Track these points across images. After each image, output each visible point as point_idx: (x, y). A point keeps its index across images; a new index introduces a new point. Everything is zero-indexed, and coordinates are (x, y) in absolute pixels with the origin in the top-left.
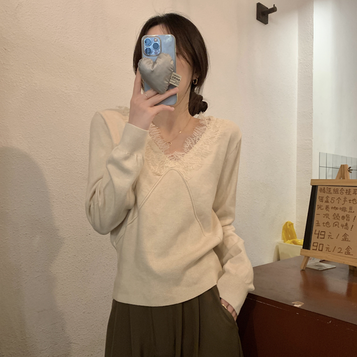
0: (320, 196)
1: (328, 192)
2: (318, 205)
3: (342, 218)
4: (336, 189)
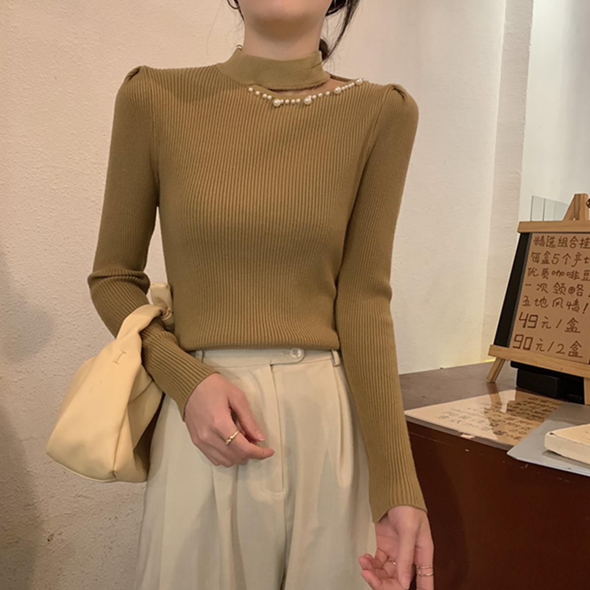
0: (535, 252)
1: (549, 244)
2: (529, 269)
3: (570, 291)
4: (564, 239)
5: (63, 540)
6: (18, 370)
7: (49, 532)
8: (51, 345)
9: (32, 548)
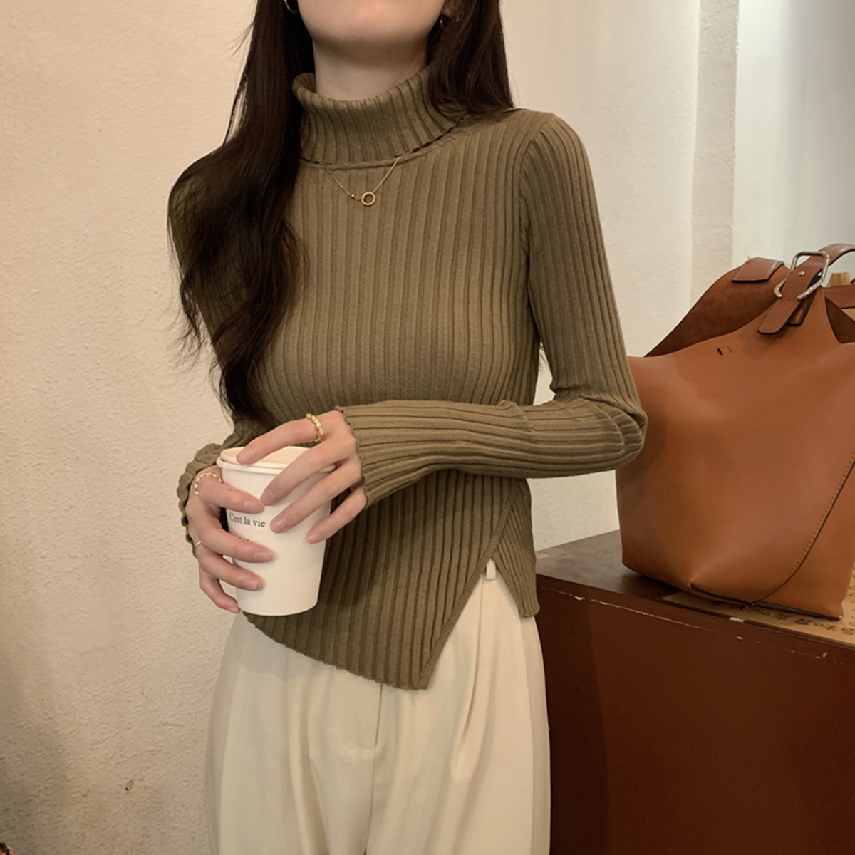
5: (146, 788)
6: (72, 555)
7: (126, 779)
8: (114, 518)
9: (106, 801)
